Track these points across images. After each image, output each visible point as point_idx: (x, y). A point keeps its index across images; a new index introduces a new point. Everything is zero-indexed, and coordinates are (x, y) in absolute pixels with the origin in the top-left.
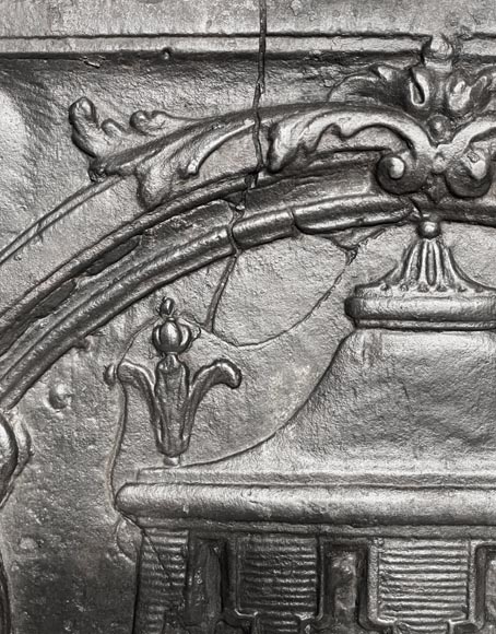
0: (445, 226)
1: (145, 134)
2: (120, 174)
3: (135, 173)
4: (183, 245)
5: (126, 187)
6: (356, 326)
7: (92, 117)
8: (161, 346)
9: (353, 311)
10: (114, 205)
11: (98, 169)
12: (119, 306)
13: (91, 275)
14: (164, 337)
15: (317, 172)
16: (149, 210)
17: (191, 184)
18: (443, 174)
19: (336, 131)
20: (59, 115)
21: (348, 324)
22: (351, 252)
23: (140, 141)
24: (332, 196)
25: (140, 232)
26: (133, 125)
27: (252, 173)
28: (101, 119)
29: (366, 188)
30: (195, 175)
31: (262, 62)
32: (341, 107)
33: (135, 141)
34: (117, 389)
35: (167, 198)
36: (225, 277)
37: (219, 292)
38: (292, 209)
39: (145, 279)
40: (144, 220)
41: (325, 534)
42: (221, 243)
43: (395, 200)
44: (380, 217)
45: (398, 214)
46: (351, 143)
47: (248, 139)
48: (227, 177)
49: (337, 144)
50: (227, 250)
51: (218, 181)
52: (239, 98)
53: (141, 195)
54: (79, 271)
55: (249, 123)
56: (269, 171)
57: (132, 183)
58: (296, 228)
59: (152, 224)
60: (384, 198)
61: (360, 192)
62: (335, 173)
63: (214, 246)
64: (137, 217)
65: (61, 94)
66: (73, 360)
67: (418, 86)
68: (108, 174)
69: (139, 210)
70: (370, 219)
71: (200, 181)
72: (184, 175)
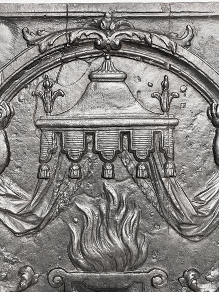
0: (111, 57)
1: (40, 35)
2: (35, 45)
3: (38, 45)
4: (50, 62)
5: (36, 48)
6: (91, 81)
7: (28, 32)
8: (45, 86)
9: (90, 77)
10: (33, 52)
11: (30, 44)
12: (35, 77)
13: (28, 69)
14: (46, 84)
15: (81, 44)
16: (42, 53)
17: (51, 47)
18: (109, 44)
19: (85, 34)
20: (20, 31)
21: (89, 81)
22: (90, 64)
23: (39, 37)
24: (85, 50)
25: (40, 59)
26: (37, 33)
27: (65, 45)
28: (30, 32)
29: (92, 48)
30: (52, 45)
31: (67, 18)
32: (86, 29)
33: (38, 37)
34: (35, 97)
35: (46, 51)
36: (60, 70)
37: (59, 73)
38: (75, 53)
39: (41, 70)
40: (41, 56)
41: (85, 130)
42: (59, 62)
43: (99, 51)
44: (96, 55)
45: (100, 54)
46: (88, 37)
47: (64, 36)
48: (60, 45)
49: (85, 37)
50: (61, 63)
51: (57, 46)
52: (62, 27)
53: (40, 50)
54: (25, 69)
55: (64, 33)
56: (70, 44)
57: (37, 47)
58: (77, 58)
59: (42, 57)
60: (97, 50)
61: (91, 49)
62: (85, 44)
63: (57, 62)
64: (39, 55)
65: (20, 26)
66: (24, 91)
67: (103, 24)
68: (32, 45)
69: (39, 53)
70: (94, 55)
71: (53, 46)
72: (50, 45)
